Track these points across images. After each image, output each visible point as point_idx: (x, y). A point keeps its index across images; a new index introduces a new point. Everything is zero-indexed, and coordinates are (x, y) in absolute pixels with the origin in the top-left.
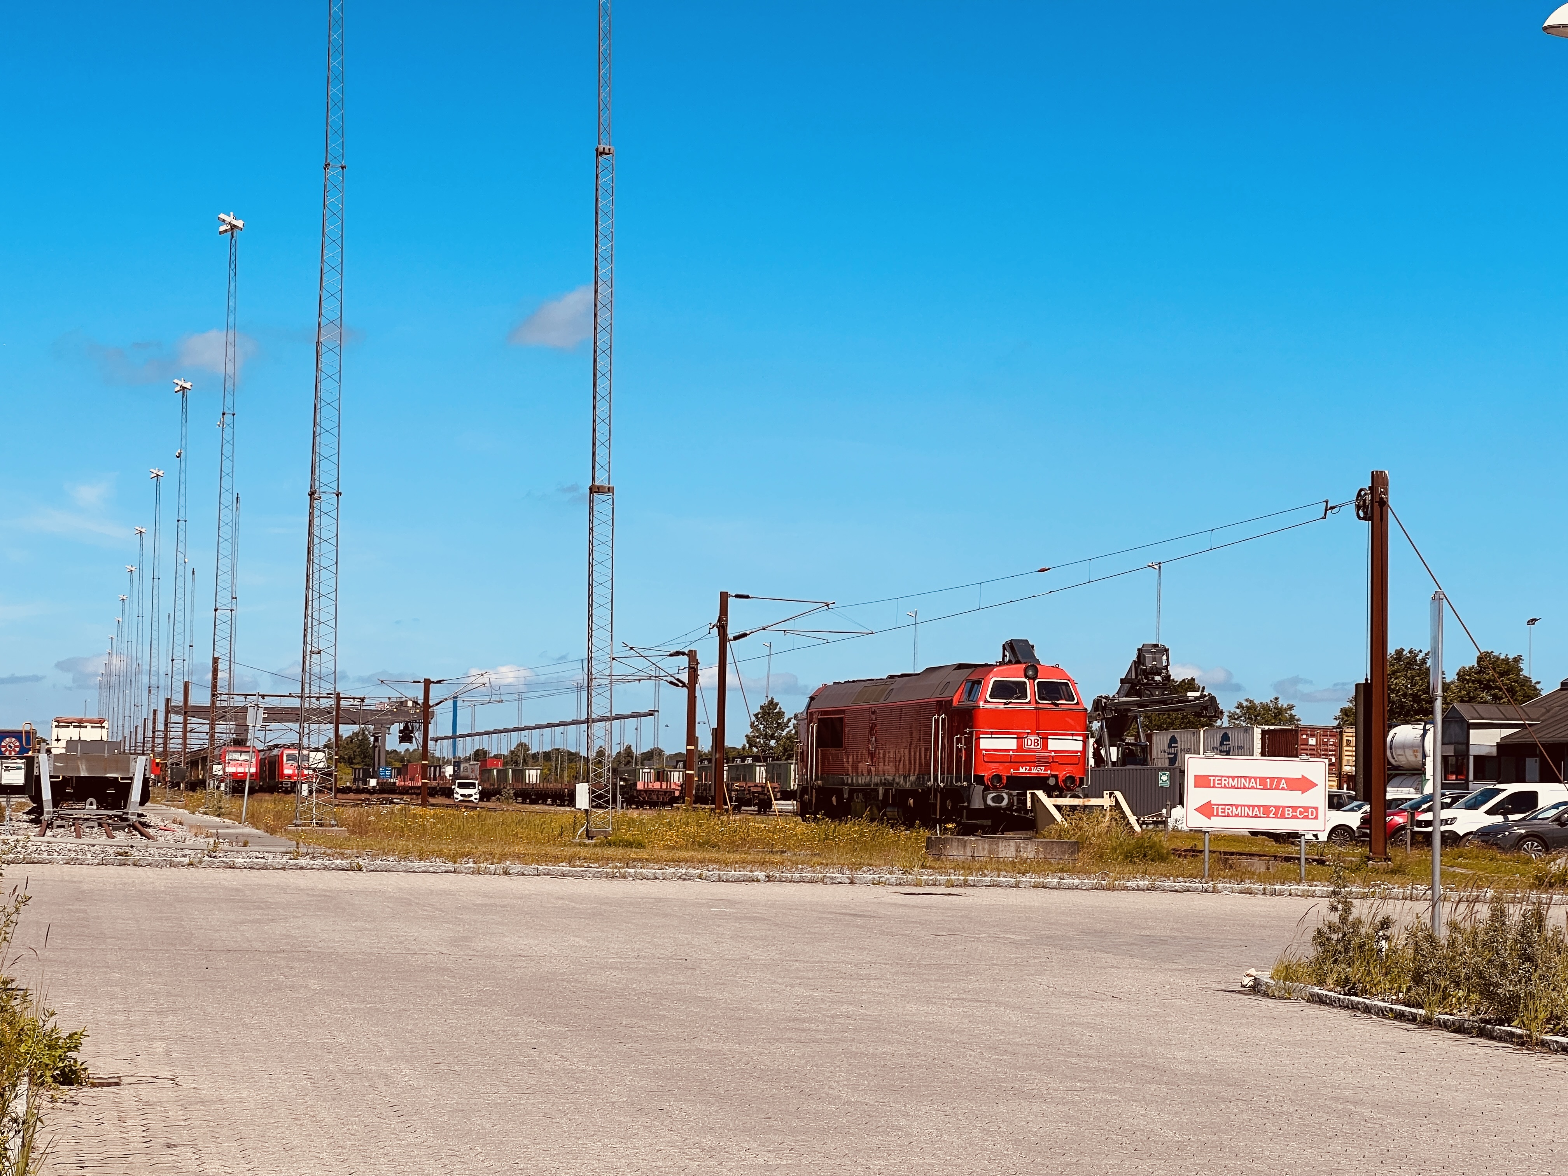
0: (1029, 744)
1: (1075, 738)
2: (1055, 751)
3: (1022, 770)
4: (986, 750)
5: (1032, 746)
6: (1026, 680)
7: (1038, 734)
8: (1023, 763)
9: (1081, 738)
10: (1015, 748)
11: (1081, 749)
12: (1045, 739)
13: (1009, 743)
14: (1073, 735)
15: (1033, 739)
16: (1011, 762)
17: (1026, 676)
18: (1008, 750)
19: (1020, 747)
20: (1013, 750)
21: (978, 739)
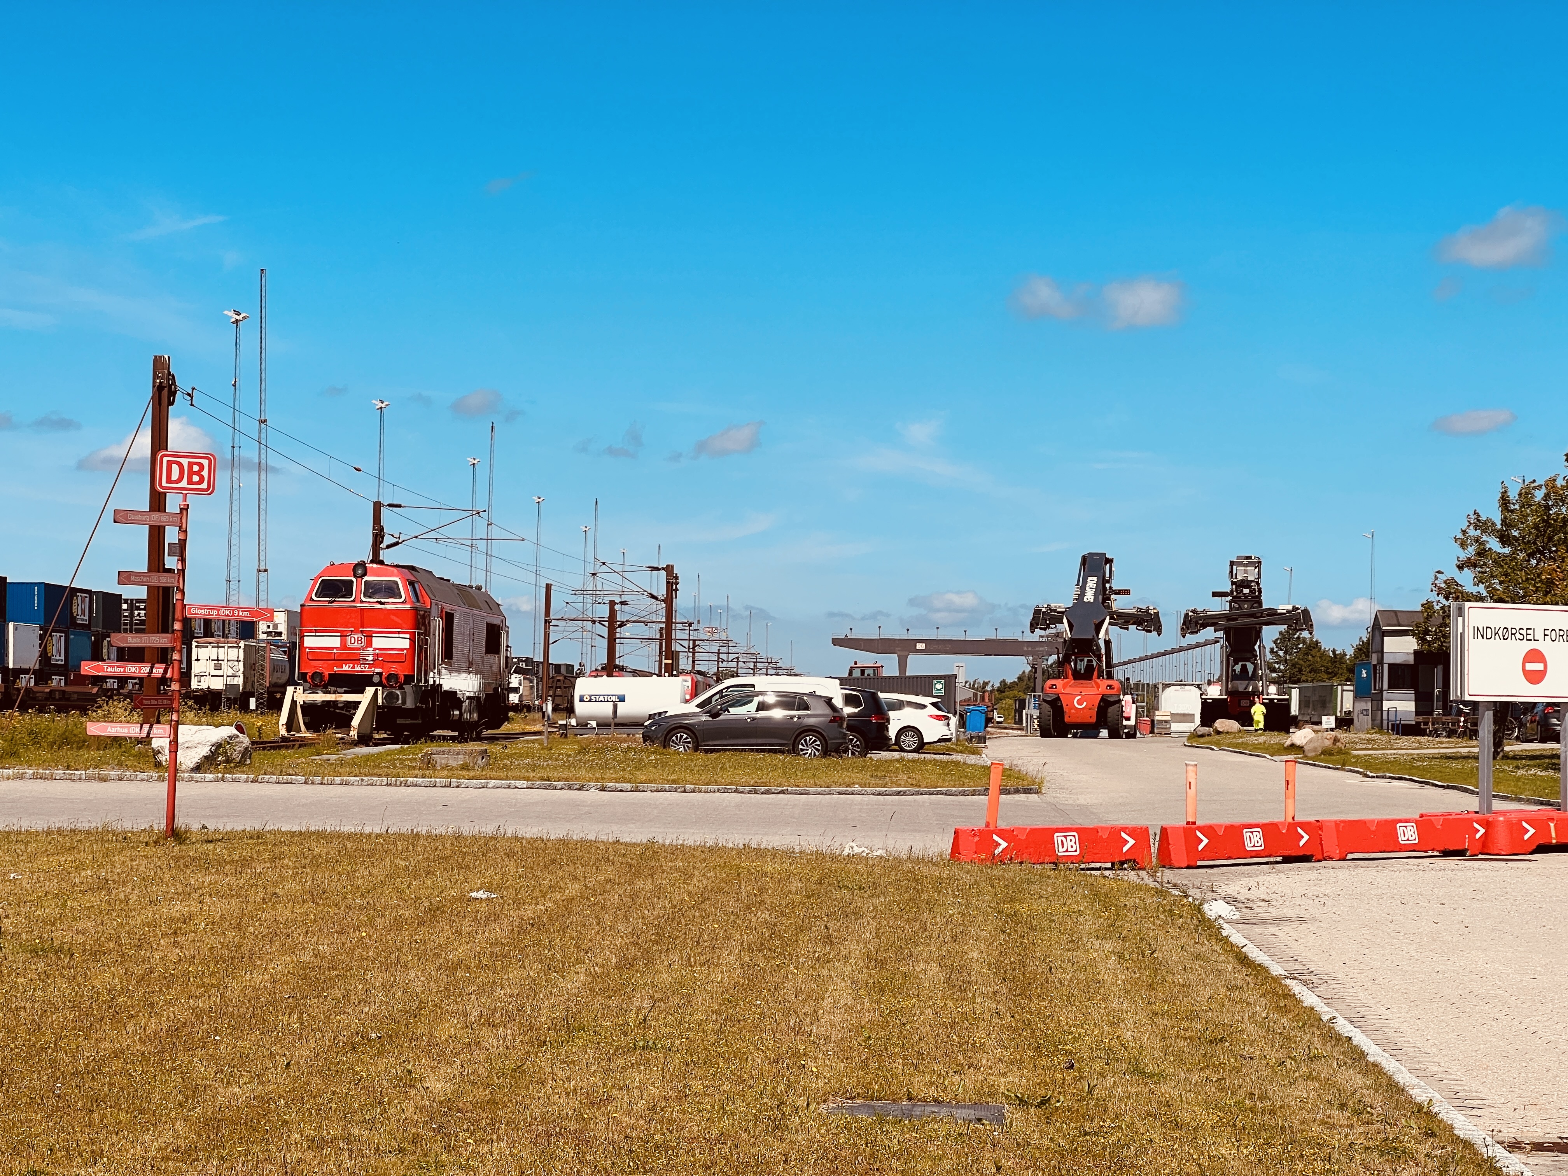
0: (353, 642)
1: (401, 636)
2: (380, 649)
3: (345, 668)
4: (310, 648)
5: (356, 644)
6: (354, 580)
7: (362, 632)
8: (347, 661)
9: (408, 636)
10: (339, 646)
11: (408, 647)
12: (369, 637)
13: (333, 642)
14: (399, 633)
15: (356, 637)
16: (334, 660)
17: (355, 576)
18: (333, 648)
19: (344, 646)
20: (337, 648)
21: (302, 637)
